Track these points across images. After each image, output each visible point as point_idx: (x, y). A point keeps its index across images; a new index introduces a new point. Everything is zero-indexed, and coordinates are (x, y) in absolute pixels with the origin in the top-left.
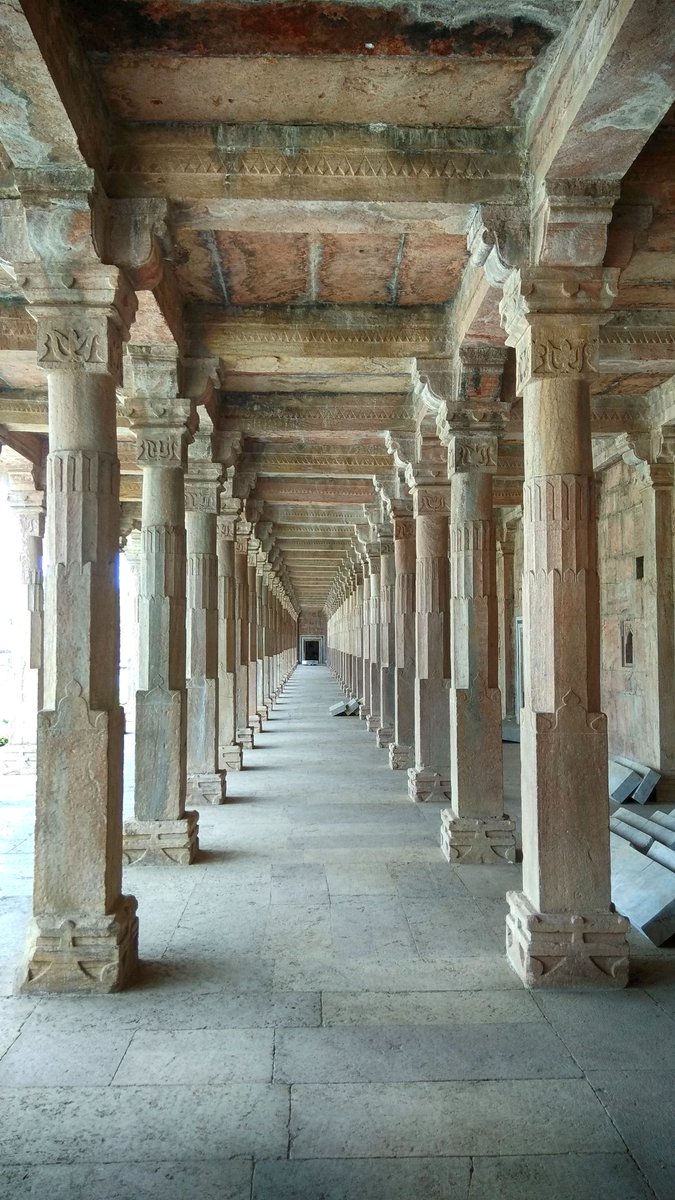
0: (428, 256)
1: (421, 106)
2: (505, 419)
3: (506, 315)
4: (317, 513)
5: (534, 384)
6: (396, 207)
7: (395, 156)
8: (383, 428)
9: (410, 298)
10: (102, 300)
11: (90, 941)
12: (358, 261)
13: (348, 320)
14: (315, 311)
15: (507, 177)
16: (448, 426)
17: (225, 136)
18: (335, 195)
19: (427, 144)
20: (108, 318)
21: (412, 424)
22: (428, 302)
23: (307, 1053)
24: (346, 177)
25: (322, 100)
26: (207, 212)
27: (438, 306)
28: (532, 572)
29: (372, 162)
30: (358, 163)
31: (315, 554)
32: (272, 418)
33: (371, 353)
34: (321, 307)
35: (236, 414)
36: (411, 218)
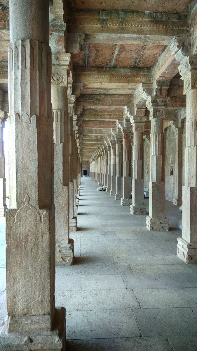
0: (150, 52)
1: (162, 6)
2: (168, 102)
3: (181, 70)
4: (96, 131)
5: (191, 91)
6: (152, 37)
7: (152, 21)
8: (125, 105)
9: (141, 65)
10: (65, 64)
11: (64, 251)
12: (129, 53)
13: (122, 72)
14: (112, 69)
15: (185, 28)
16: (151, 104)
17: (102, 14)
18: (134, 33)
19: (161, 18)
20: (67, 69)
21: (133, 104)
22: (146, 66)
23: (133, 281)
24: (137, 27)
25: (133, 3)
26: (95, 37)
27: (149, 68)
28: (189, 146)
29: (145, 23)
30: (141, 23)
31: (92, 144)
32: (92, 102)
33: (129, 82)
34: (114, 67)
35: (81, 101)
36: (155, 40)
